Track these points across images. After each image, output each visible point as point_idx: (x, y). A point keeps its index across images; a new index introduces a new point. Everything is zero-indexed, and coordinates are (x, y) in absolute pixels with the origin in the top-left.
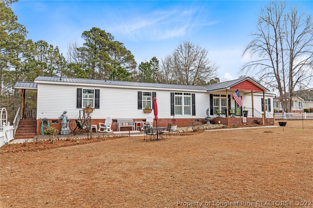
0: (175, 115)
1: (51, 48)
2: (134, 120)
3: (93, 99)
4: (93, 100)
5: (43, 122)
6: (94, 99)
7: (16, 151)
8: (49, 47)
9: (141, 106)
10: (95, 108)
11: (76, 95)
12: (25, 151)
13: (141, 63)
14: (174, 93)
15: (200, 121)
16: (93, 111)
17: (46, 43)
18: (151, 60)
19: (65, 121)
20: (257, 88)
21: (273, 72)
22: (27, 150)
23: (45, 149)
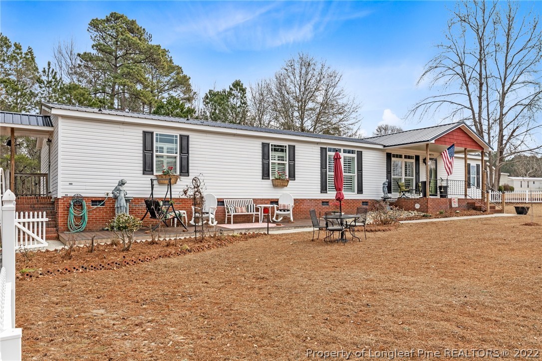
0: (328, 193)
1: (18, 51)
2: (256, 201)
3: (176, 155)
4: (175, 158)
5: (72, 203)
6: (178, 155)
7: (66, 269)
8: (13, 48)
9: (267, 172)
10: (180, 175)
11: (142, 145)
12: (86, 268)
13: (209, 93)
14: (326, 148)
15: (369, 204)
16: (177, 180)
17: (6, 38)
18: (231, 87)
19: (123, 202)
20: (474, 144)
21: (472, 117)
22: (90, 267)
23: (128, 263)
